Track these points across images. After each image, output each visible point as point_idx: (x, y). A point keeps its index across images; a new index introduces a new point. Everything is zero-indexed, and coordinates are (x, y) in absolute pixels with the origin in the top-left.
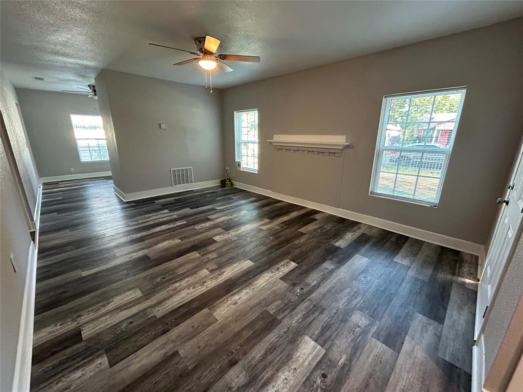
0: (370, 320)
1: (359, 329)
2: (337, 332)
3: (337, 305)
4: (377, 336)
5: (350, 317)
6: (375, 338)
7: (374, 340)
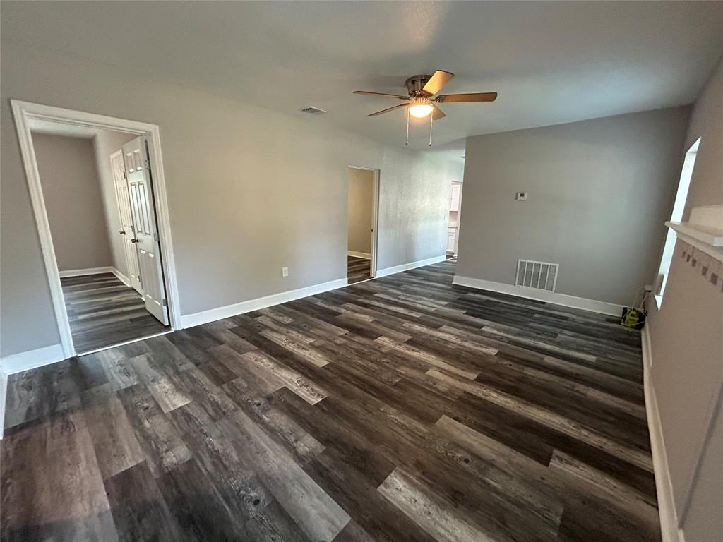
0: (167, 468)
1: (164, 450)
2: (177, 426)
3: (213, 436)
4: (142, 467)
5: (187, 446)
6: (141, 463)
7: (140, 461)
